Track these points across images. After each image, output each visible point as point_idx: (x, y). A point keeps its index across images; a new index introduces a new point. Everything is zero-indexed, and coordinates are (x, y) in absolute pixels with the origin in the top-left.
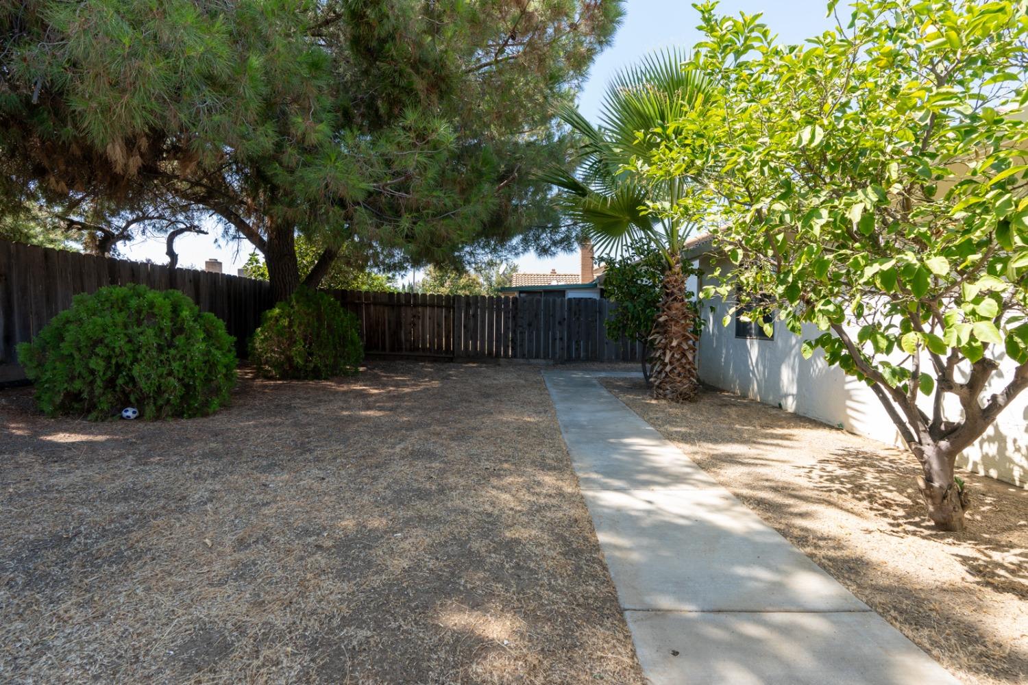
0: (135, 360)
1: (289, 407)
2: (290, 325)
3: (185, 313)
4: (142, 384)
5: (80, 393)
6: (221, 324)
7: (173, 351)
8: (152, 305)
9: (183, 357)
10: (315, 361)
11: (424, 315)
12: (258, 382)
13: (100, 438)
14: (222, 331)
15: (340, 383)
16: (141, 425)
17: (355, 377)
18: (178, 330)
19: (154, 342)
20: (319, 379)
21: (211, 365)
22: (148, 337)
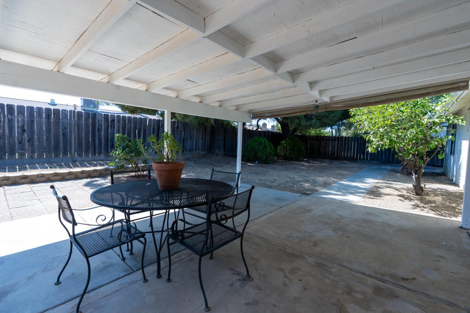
0: (259, 152)
1: (285, 165)
2: (286, 146)
3: (267, 143)
4: (260, 156)
5: (250, 157)
6: (272, 145)
7: (264, 150)
8: (261, 141)
9: (266, 152)
10: (292, 155)
11: (329, 143)
12: (278, 160)
13: (254, 165)
14: (272, 147)
15: (298, 162)
16: (259, 164)
17: (303, 161)
18: (265, 146)
19: (262, 149)
20: (293, 160)
21: (270, 154)
22: (261, 148)
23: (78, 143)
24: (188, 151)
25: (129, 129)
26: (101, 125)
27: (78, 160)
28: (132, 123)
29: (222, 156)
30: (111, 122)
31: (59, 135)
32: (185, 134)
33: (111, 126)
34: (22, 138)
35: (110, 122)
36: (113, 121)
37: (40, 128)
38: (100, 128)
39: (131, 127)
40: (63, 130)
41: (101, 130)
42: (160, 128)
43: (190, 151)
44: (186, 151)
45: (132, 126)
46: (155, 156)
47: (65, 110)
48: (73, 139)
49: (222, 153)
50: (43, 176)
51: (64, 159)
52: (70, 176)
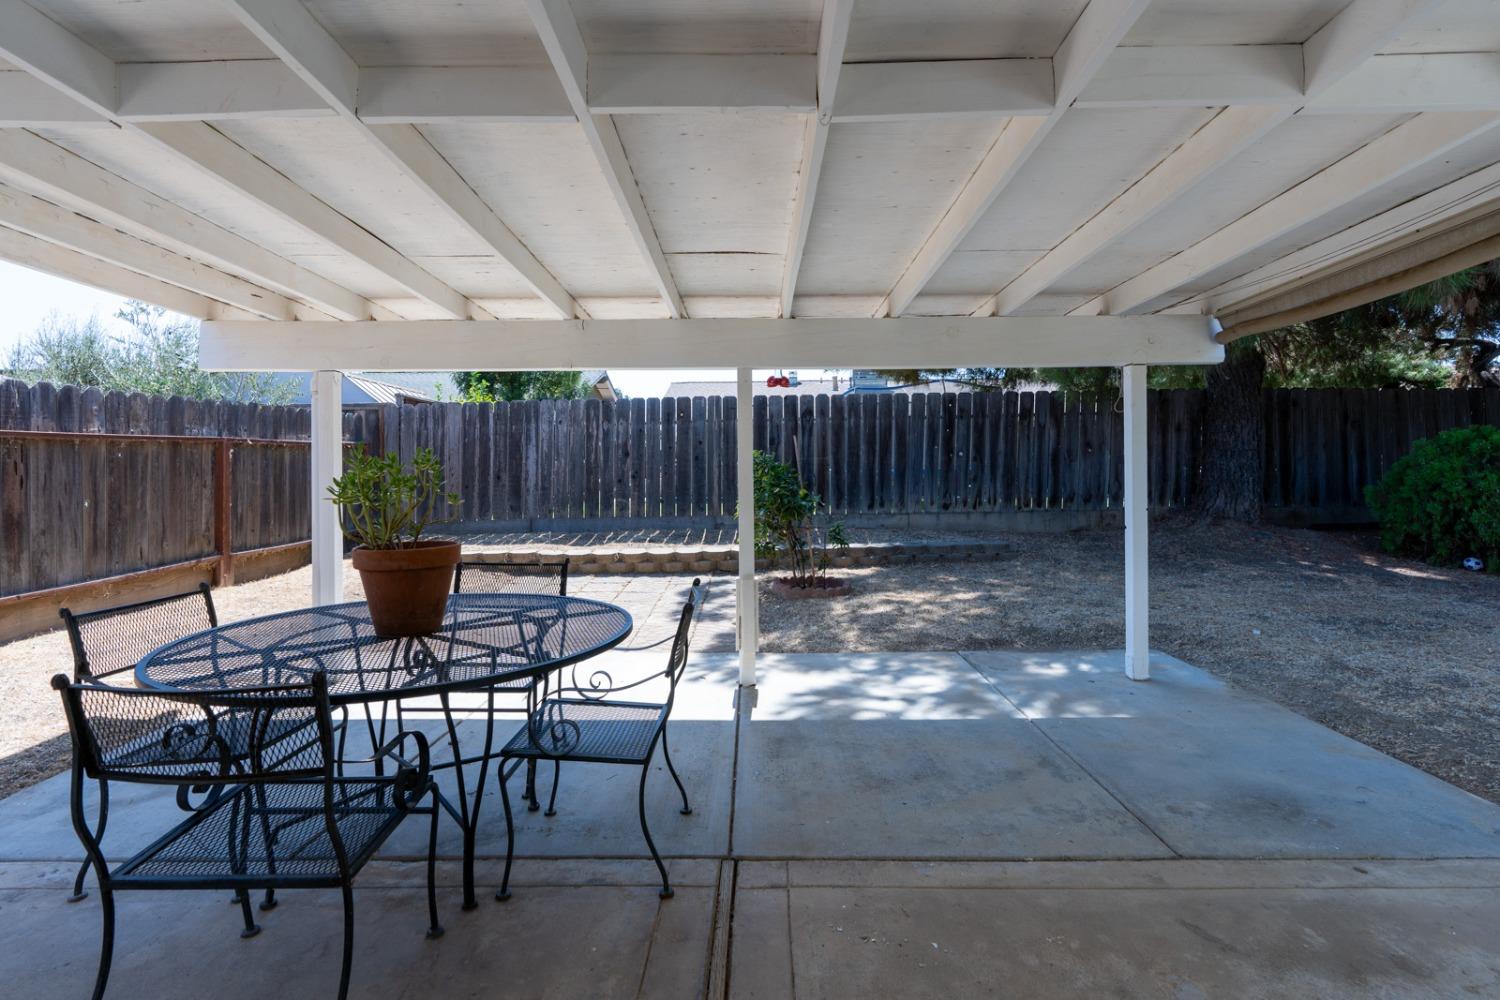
5: (1419, 535)
23: (727, 478)
24: (1078, 500)
25: (853, 431)
26: (778, 427)
27: (726, 523)
28: (862, 415)
29: (1249, 523)
30: (803, 415)
31: (687, 461)
32: (1058, 435)
33: (803, 428)
34: (623, 471)
35: (799, 416)
36: (808, 412)
37: (653, 447)
38: (776, 436)
39: (857, 426)
40: (695, 449)
41: (779, 443)
42: (956, 420)
43: (1087, 500)
44: (1070, 499)
45: (862, 421)
46: (941, 516)
47: (701, 398)
48: (716, 470)
49: (1246, 512)
50: (621, 558)
51: (697, 519)
52: (674, 564)
